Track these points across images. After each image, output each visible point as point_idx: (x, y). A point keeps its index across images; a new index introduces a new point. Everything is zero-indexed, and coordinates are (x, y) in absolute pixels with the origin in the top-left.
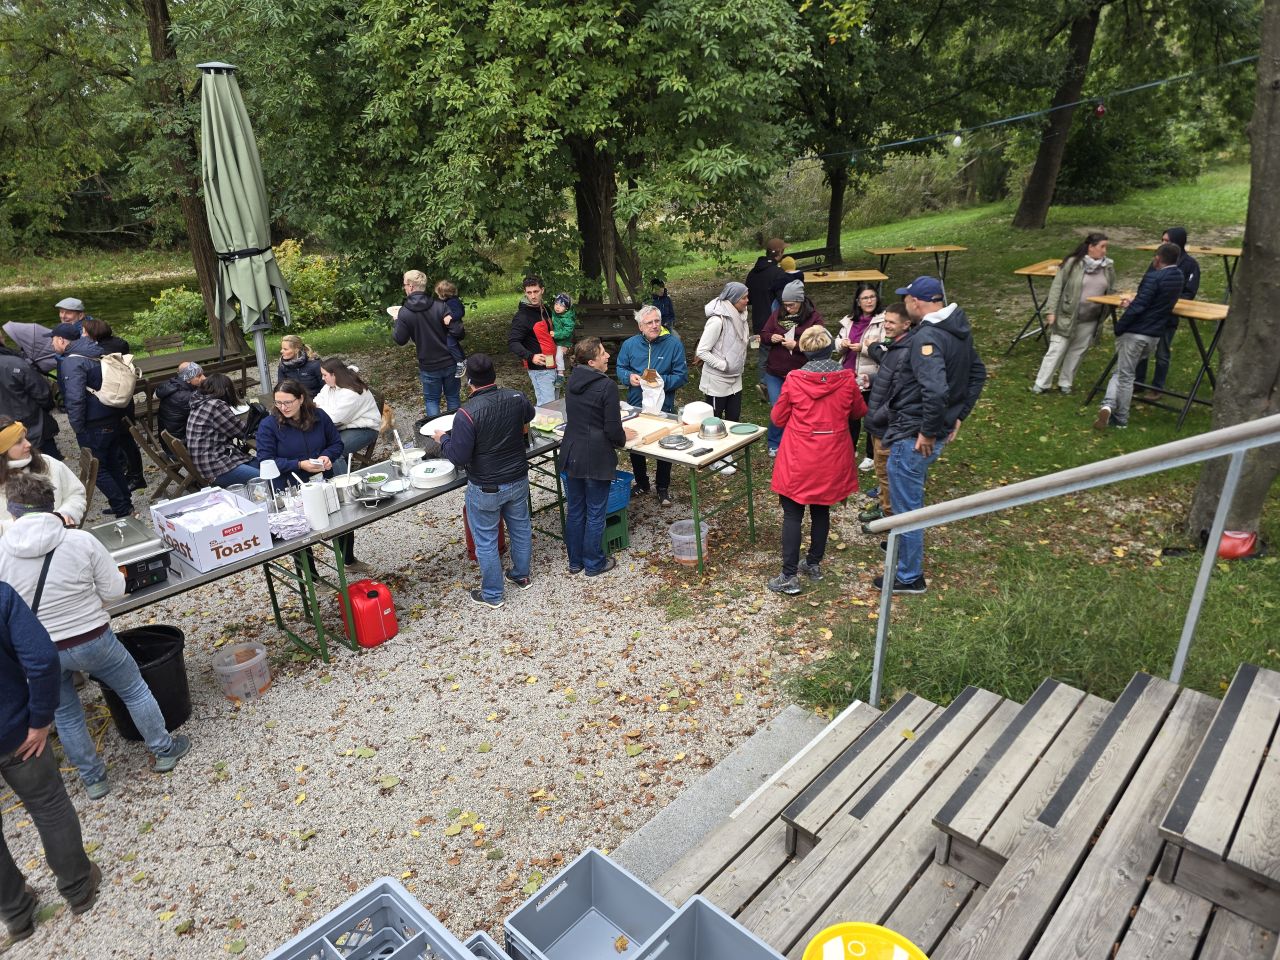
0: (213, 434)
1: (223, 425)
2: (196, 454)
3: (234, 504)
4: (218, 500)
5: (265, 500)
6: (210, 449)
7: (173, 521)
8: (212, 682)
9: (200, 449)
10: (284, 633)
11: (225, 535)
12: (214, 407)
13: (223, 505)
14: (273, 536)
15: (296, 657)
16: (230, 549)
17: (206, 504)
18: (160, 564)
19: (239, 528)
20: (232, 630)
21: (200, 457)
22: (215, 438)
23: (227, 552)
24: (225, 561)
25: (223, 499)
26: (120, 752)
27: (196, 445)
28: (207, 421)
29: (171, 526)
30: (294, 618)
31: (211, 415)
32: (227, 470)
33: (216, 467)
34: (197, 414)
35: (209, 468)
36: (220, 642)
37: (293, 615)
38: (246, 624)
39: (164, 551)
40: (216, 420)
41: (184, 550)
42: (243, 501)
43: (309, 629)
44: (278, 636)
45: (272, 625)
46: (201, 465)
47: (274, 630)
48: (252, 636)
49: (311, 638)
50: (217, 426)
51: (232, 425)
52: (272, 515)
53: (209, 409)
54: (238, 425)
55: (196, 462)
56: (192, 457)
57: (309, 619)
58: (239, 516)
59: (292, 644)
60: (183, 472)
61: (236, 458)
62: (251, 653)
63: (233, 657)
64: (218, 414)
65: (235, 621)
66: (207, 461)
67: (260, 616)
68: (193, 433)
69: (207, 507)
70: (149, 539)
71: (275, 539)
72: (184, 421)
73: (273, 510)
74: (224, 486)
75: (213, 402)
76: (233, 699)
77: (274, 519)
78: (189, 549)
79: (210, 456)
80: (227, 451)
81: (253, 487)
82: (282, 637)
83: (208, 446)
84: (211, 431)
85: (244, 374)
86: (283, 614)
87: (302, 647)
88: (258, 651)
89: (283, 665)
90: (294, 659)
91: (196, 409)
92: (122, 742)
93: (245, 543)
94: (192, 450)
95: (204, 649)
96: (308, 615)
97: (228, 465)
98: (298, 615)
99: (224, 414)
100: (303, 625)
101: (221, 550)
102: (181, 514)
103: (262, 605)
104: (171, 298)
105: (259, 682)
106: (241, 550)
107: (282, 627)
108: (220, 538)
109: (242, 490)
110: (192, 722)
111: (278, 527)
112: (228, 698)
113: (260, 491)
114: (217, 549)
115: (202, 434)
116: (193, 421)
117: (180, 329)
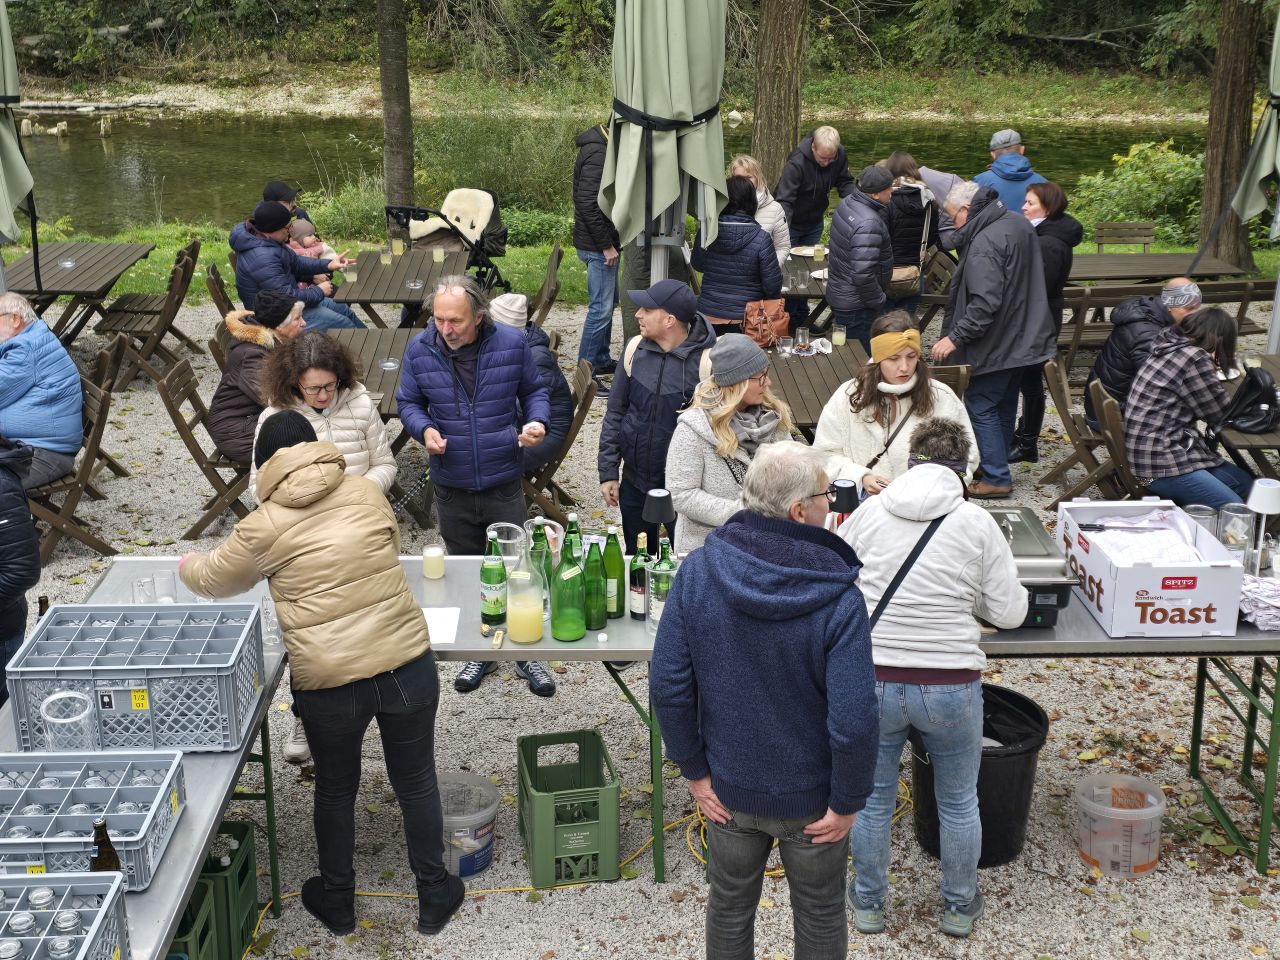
0: (1172, 406)
1: (1194, 394)
2: (1135, 431)
3: (1190, 539)
4: (1164, 524)
5: (1242, 547)
6: (1160, 429)
7: (1090, 535)
8: (1063, 816)
9: (1145, 425)
10: (1196, 785)
11: (1165, 587)
12: (1191, 360)
13: (1170, 534)
14: (1242, 615)
15: (1207, 837)
16: (1164, 612)
17: (1144, 524)
18: (1053, 600)
19: (1189, 583)
20: (1113, 743)
21: (1140, 439)
22: (1174, 414)
23: (1159, 616)
24: (1151, 629)
25: (1173, 524)
26: (909, 863)
27: (1139, 418)
28: (1172, 382)
29: (1085, 544)
30: (1220, 768)
31: (1182, 372)
32: (1175, 471)
33: (1160, 461)
34: (1158, 366)
35: (1147, 461)
36: (1088, 755)
37: (1219, 760)
38: (1137, 743)
39: (1063, 580)
40: (1187, 382)
41: (1092, 588)
42: (1206, 536)
43: (1242, 797)
44: (1186, 786)
45: (1179, 762)
46: (1137, 452)
47: (1180, 772)
48: (1141, 767)
49: (1243, 815)
50: (1185, 392)
51: (1209, 397)
52: (1249, 577)
53: (1180, 362)
54: (1219, 398)
55: (1131, 445)
56: (1127, 436)
57: (1245, 778)
58: (1195, 564)
59: (1205, 811)
60: (1101, 454)
61: (1196, 455)
62: (1138, 800)
63: (1108, 791)
64: (1193, 372)
65: (1118, 730)
66: (1148, 447)
67: (1162, 738)
68: (1143, 397)
69: (1143, 530)
70: (1048, 556)
71: (1244, 624)
72: (1132, 371)
73: (1250, 568)
74: (1180, 503)
75: (1191, 351)
76: (1089, 861)
77: (1252, 586)
78: (1100, 591)
79: (1157, 441)
80: (1186, 438)
81: (1228, 520)
82: (1193, 791)
83: (1158, 423)
84: (1172, 400)
85: (1242, 310)
86: (1204, 752)
87: (1221, 822)
88: (1150, 798)
89: (1181, 841)
90: (1203, 839)
91: (1159, 357)
92: (916, 849)
93: (1192, 612)
94: (1131, 423)
95: (1062, 757)
96: (1246, 772)
97: (1179, 465)
98: (1229, 764)
99: (1203, 375)
100: (1231, 785)
101: (1150, 610)
102: (1101, 528)
103: (1171, 720)
104: (1146, 159)
105: (1140, 854)
106: (1182, 620)
107: (1195, 773)
108: (1156, 589)
109: (1210, 519)
110: (1018, 867)
111: (1255, 603)
112: (1083, 855)
113: (1239, 527)
114: (1144, 606)
115: (1157, 401)
116: (1148, 377)
117: (1143, 213)
